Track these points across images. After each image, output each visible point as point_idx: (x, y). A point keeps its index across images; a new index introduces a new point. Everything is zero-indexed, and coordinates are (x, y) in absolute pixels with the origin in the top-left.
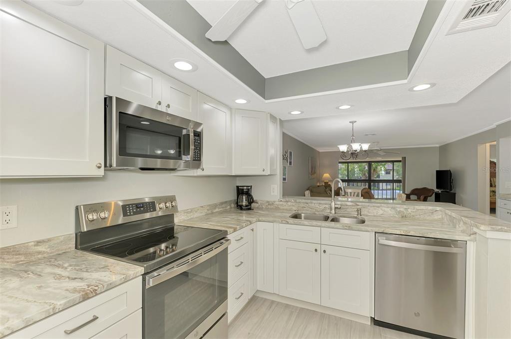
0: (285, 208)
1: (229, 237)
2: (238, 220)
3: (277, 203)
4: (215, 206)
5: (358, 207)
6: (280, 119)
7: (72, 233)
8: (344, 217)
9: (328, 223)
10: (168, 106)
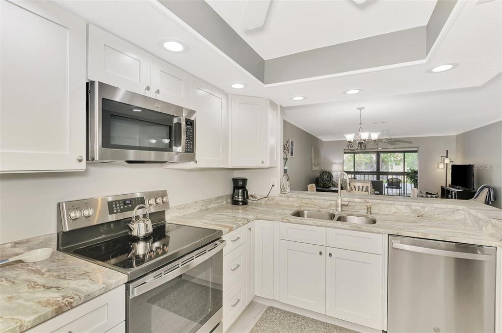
0: (285, 203)
1: (224, 237)
2: (235, 218)
3: (277, 198)
4: (210, 201)
5: (368, 204)
6: (281, 106)
7: (53, 232)
8: (352, 215)
9: (334, 223)
10: (158, 92)
